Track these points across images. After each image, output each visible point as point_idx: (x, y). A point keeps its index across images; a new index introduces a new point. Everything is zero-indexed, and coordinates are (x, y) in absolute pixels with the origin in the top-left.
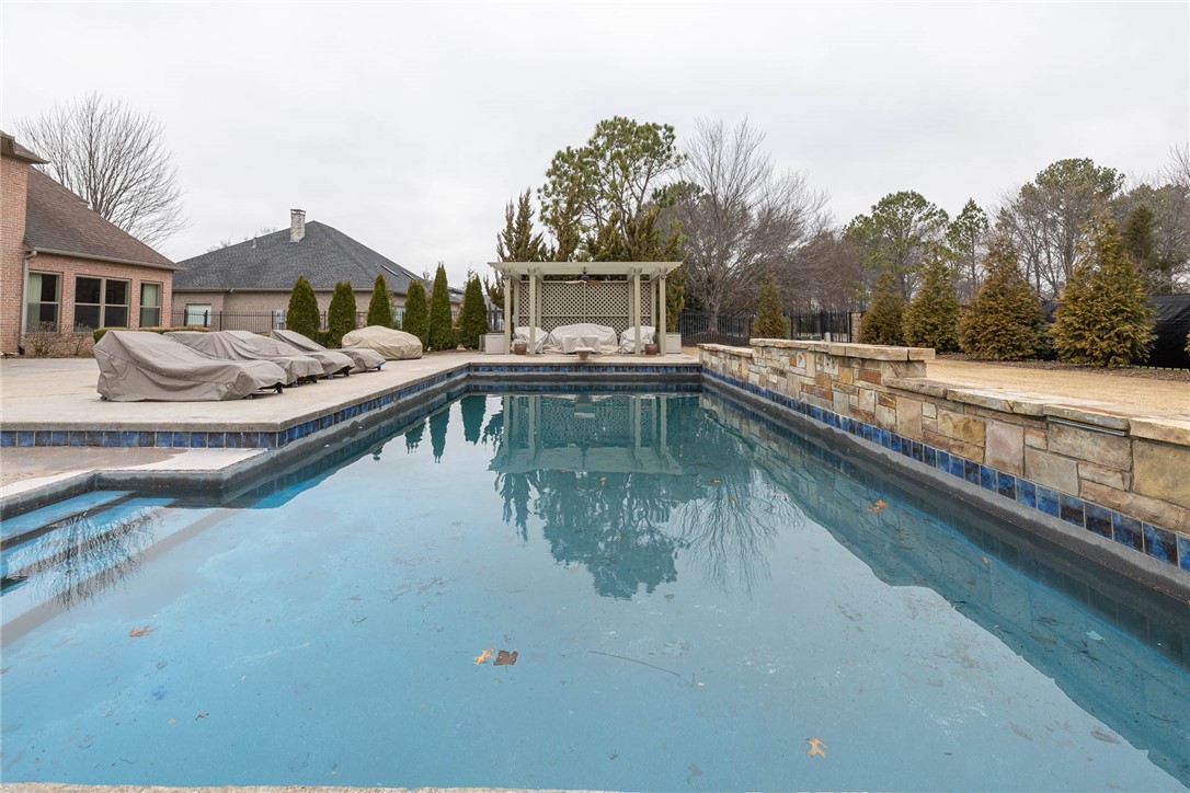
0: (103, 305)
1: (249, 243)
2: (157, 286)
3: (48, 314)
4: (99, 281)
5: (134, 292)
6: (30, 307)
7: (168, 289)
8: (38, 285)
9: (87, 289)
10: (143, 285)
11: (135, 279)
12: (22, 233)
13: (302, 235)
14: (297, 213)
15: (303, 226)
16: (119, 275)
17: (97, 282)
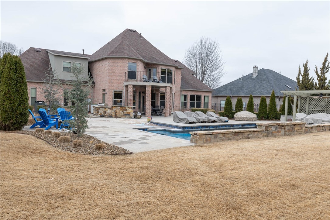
0: (196, 102)
1: (240, 79)
2: (208, 96)
3: (185, 104)
4: (195, 96)
5: (202, 98)
6: (182, 102)
7: (210, 97)
8: (183, 97)
9: (192, 98)
10: (205, 96)
11: (202, 95)
12: (180, 86)
13: (257, 75)
14: (255, 67)
15: (257, 72)
16: (199, 94)
17: (194, 96)
